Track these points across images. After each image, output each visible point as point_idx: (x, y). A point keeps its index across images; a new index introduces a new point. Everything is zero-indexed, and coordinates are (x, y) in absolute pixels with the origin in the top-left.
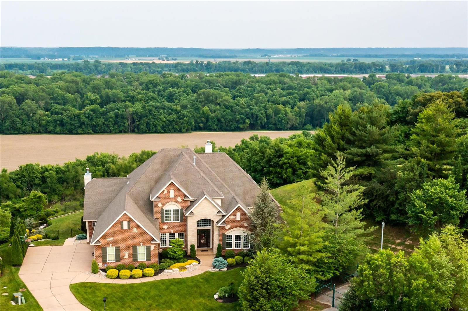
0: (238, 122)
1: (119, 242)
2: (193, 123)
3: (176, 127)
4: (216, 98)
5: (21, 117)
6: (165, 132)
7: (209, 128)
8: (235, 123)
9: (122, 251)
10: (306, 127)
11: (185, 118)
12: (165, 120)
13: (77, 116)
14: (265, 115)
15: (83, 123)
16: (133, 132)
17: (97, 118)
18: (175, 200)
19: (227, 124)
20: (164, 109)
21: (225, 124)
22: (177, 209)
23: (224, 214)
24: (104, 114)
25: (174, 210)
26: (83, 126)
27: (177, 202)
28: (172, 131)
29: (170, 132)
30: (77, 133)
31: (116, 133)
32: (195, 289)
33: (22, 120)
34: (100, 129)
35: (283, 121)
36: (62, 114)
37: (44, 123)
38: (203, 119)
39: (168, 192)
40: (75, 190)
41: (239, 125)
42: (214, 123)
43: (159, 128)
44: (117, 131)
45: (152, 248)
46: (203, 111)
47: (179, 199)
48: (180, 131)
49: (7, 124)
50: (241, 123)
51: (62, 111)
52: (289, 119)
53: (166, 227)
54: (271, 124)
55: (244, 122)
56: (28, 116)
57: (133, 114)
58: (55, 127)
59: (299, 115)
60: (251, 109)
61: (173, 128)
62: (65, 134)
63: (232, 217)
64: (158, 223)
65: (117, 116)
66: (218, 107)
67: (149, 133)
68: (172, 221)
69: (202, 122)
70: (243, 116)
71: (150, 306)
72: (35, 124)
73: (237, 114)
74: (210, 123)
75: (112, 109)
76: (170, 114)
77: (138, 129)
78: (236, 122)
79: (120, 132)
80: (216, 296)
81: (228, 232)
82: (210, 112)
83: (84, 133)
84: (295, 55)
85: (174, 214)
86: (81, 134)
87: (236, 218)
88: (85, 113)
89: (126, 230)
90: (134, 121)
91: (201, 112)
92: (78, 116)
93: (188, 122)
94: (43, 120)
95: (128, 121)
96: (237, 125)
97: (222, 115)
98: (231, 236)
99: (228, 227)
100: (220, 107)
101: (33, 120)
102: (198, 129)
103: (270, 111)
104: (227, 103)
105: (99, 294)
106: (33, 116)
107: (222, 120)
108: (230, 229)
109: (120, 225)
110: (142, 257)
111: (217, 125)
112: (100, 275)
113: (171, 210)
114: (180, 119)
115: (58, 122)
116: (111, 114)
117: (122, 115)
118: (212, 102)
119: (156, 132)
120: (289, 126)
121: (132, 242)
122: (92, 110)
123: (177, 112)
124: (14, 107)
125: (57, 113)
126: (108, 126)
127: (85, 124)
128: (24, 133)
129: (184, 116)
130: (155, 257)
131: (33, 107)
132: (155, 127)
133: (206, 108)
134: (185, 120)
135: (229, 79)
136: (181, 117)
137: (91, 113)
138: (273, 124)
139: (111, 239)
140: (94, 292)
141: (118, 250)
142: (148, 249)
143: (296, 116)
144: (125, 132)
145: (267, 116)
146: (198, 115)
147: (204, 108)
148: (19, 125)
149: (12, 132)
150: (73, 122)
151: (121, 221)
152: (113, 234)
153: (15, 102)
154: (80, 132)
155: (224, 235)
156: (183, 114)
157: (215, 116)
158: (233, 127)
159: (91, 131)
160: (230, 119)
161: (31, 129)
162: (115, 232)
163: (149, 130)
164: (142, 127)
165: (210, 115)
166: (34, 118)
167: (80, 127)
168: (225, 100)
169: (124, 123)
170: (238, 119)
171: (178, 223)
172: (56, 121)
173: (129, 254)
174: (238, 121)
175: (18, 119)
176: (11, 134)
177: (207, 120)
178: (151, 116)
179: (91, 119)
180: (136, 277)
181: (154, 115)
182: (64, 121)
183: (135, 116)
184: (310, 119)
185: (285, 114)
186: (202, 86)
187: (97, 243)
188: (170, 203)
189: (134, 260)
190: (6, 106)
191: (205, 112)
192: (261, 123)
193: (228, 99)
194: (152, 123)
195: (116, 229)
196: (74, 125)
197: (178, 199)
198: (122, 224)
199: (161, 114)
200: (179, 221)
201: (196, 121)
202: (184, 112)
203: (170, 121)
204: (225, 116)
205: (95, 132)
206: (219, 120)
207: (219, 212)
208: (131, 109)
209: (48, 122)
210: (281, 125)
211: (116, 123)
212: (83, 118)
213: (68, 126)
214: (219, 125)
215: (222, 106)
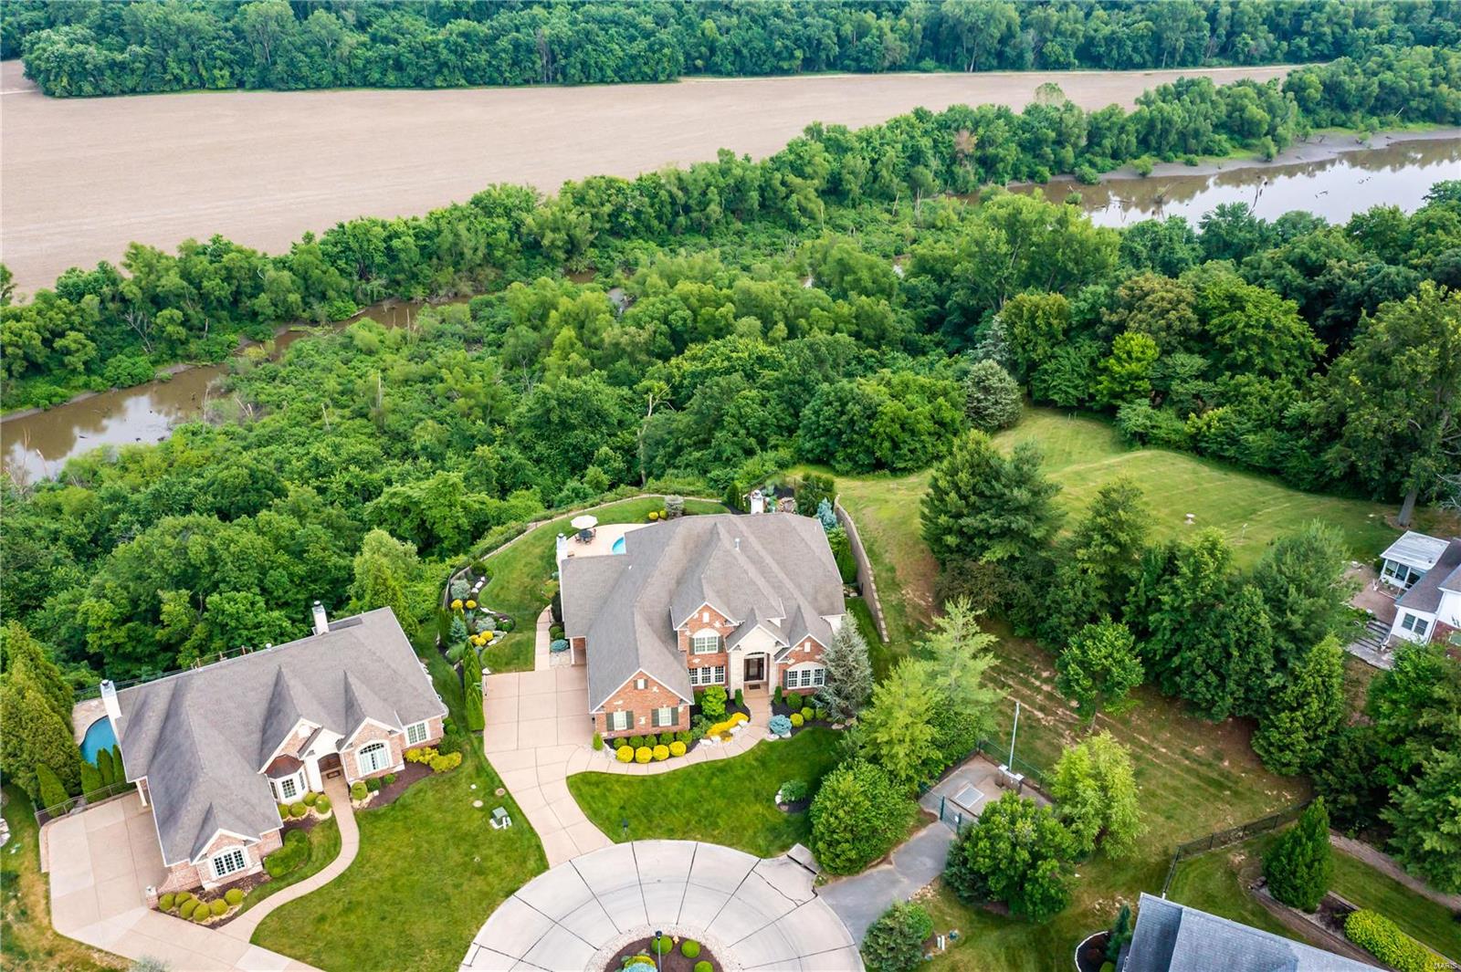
0: (778, 56)
1: (632, 705)
2: (682, 59)
3: (646, 69)
5: (307, 50)
6: (623, 80)
7: (716, 69)
8: (772, 59)
9: (635, 716)
10: (923, 64)
11: (666, 51)
12: (621, 54)
13: (429, 48)
14: (835, 40)
15: (445, 64)
16: (552, 81)
17: (474, 51)
18: (710, 625)
19: (754, 60)
20: (617, 24)
21: (751, 59)
22: (714, 637)
23: (786, 646)
24: (490, 41)
25: (709, 639)
26: (446, 71)
27: (713, 628)
28: (638, 78)
29: (633, 80)
30: (434, 87)
31: (516, 85)
32: (747, 783)
33: (311, 57)
34: (481, 77)
35: (875, 53)
36: (396, 42)
37: (360, 64)
38: (703, 49)
39: (701, 618)
40: (455, 272)
41: (781, 63)
42: (727, 58)
43: (609, 72)
44: (519, 81)
45: (680, 709)
46: (703, 30)
47: (717, 624)
48: (654, 79)
49: (279, 68)
50: (784, 59)
51: (396, 36)
52: (886, 48)
53: (696, 661)
54: (848, 57)
55: (792, 56)
56: (322, 46)
57: (552, 42)
58: (384, 73)
59: (908, 37)
60: (806, 26)
61: (640, 71)
62: (408, 87)
63: (798, 650)
64: (685, 657)
65: (517, 45)
66: (735, 20)
67: (588, 83)
68: (706, 652)
69: (701, 56)
70: (788, 43)
71: (688, 823)
72: (342, 69)
73: (776, 37)
74: (718, 59)
75: (503, 31)
76: (632, 39)
77: (565, 75)
78: (775, 57)
79: (527, 82)
80: (778, 799)
81: (791, 668)
82: (718, 33)
83: (450, 87)
85: (709, 643)
86: (441, 87)
87: (803, 651)
88: (447, 42)
89: (641, 691)
90: (554, 60)
91: (699, 33)
92: (431, 47)
93: (672, 59)
94: (357, 57)
95: (541, 58)
96: (775, 62)
97: (743, 39)
98: (796, 672)
99: (791, 661)
100: (739, 19)
101: (334, 58)
102: (692, 71)
103: (848, 29)
104: (754, 10)
105: (613, 800)
106: (333, 46)
107: (745, 51)
108: (794, 664)
110: (665, 719)
111: (733, 63)
112: (607, 753)
113: (704, 639)
114: (654, 53)
115: (391, 62)
116: (503, 43)
117: (527, 45)
118: (721, 7)
119: (602, 81)
120: (887, 64)
121: (651, 704)
122: (462, 34)
123: (647, 35)
124: (289, 26)
125: (386, 40)
126: (498, 69)
127: (448, 67)
128: (318, 86)
129: (663, 45)
130: (685, 722)
131: (333, 27)
132: (601, 69)
133: (709, 25)
134: (665, 55)
136: (657, 47)
137: (461, 40)
138: (853, 60)
139: (620, 702)
140: (604, 795)
141: (630, 716)
142: (675, 711)
143: (901, 40)
144: (537, 82)
145: (841, 41)
146: (692, 40)
147: (705, 24)
148: (305, 71)
149: (292, 85)
150: (422, 62)
151: (634, 681)
152: (623, 698)
153: (291, 12)
154: (438, 84)
155: (785, 672)
156: (661, 40)
157: (729, 42)
158: (767, 67)
159: (463, 81)
160: (761, 50)
161: (331, 78)
162: (626, 695)
163: (588, 78)
164: (573, 71)
165: (717, 40)
166: (338, 53)
167: (439, 71)
169: (534, 63)
170: (777, 49)
171: (715, 654)
172: (385, 59)
173: (646, 719)
174: (780, 53)
175: (302, 57)
176: (290, 89)
177: (712, 51)
178: (589, 47)
179: (462, 55)
180: (660, 759)
181: (596, 43)
182: (403, 59)
183: (555, 47)
184: (931, 44)
185: (879, 37)
188: (704, 630)
189: (654, 726)
190: (273, 26)
191: (707, 32)
192: (828, 56)
194: (592, 62)
195: (628, 691)
196: (425, 69)
197: (714, 625)
199: (611, 39)
200: (717, 652)
201: (687, 55)
202: (664, 35)
203: (633, 58)
204: (750, 41)
205: (472, 83)
206: (737, 52)
207: (779, 644)
208: (546, 31)
209: (368, 61)
210: (870, 61)
211: (515, 63)
212: (444, 54)
213: (413, 72)
214: (737, 63)
215: (744, 17)
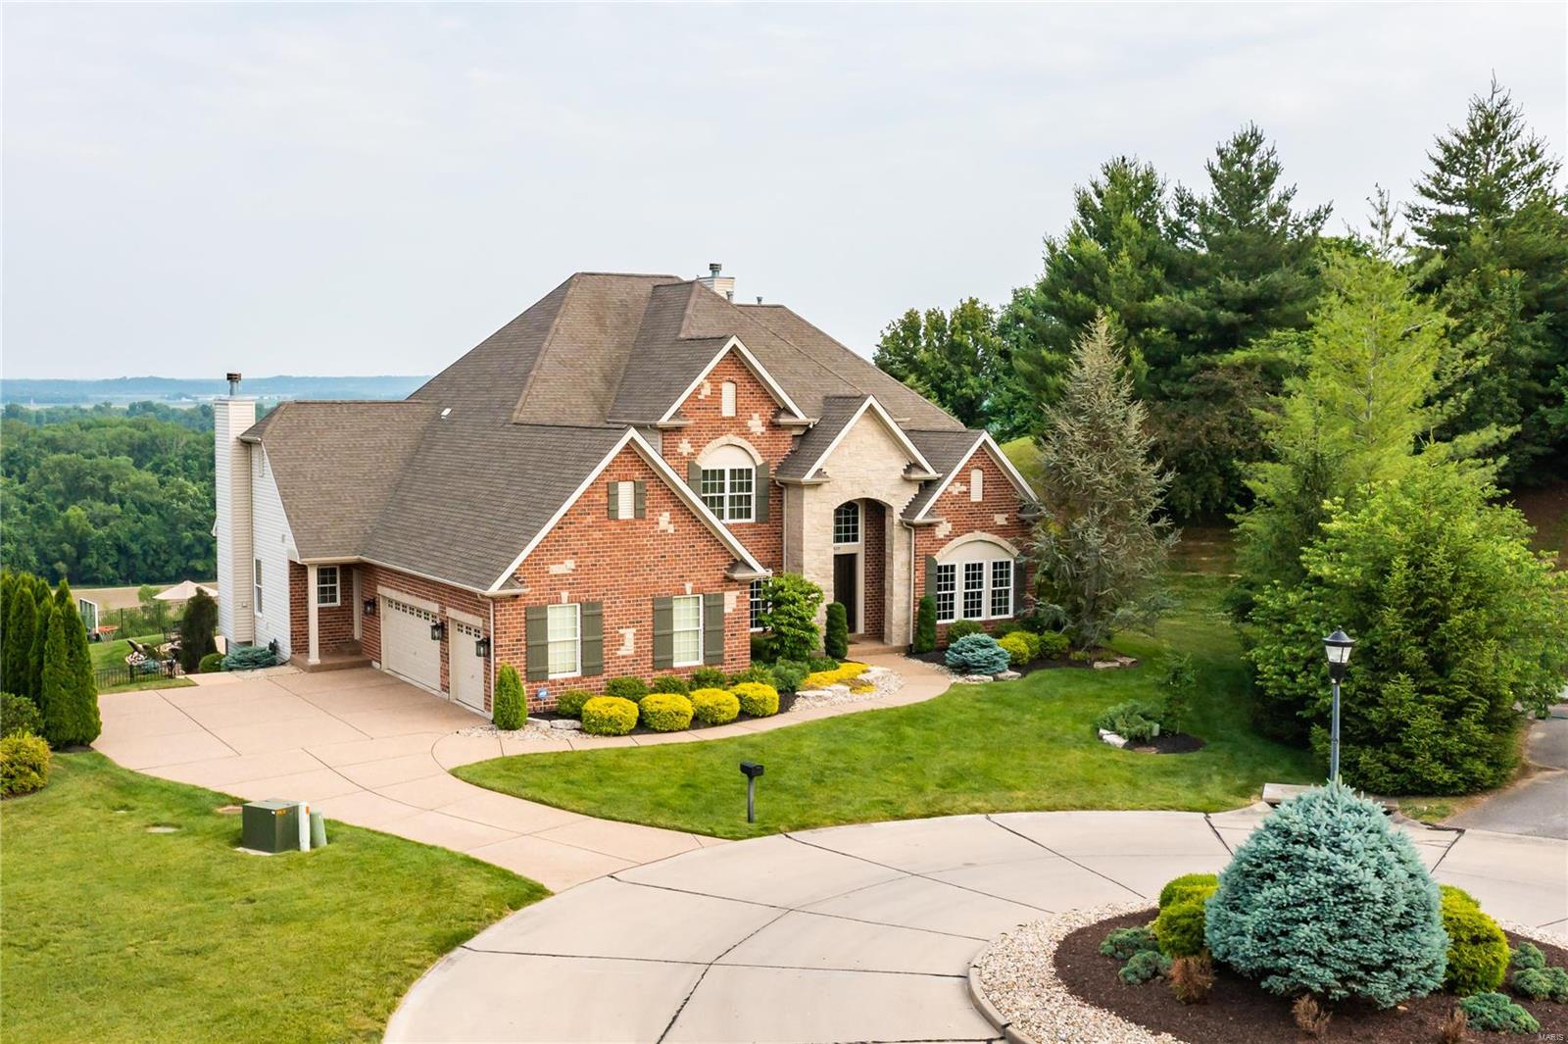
1: (599, 582)
2: (32, 560)
4: (106, 479)
7: (88, 576)
8: (179, 557)
9: (609, 621)
18: (738, 424)
19: (149, 561)
21: (145, 560)
22: (746, 464)
23: (932, 474)
25: (733, 471)
27: (746, 434)
38: (66, 547)
39: (717, 394)
41: (191, 563)
42: (106, 560)
45: (732, 601)
46: (66, 520)
47: (757, 425)
50: (197, 556)
63: (959, 488)
66: (116, 508)
69: (64, 558)
74: (92, 560)
78: (182, 554)
81: (944, 550)
82: (91, 526)
84: (272, 396)
85: (733, 489)
87: (967, 493)
89: (627, 522)
91: (59, 524)
96: (184, 562)
97: (130, 531)
98: (953, 567)
99: (944, 528)
100: (122, 507)
104: (144, 496)
107: (135, 548)
108: (949, 538)
109: (604, 500)
111: (116, 566)
112: (544, 732)
113: (722, 472)
118: (92, 491)
121: (652, 578)
130: (740, 648)
133: (75, 512)
135: (120, 435)
139: (568, 566)
141: (592, 618)
142: (713, 609)
146: (48, 534)
147: (70, 512)
151: (609, 479)
152: (576, 545)
155: (929, 560)
157: (109, 536)
158: (171, 569)
160: (160, 545)
162: (583, 533)
165: (89, 534)
168: (136, 486)
170: (187, 542)
171: (750, 526)
173: (638, 636)
174: (189, 548)
177: (82, 551)
180: (723, 717)
186: (33, 457)
187: (512, 586)
188: (724, 440)
189: (657, 665)
191: (73, 522)
193: (146, 481)
195: (590, 519)
197: (750, 423)
198: (612, 496)
200: (753, 520)
201: (42, 555)
204: (142, 534)
206: (122, 550)
207: (914, 465)
214: (123, 566)
215: (128, 504)
